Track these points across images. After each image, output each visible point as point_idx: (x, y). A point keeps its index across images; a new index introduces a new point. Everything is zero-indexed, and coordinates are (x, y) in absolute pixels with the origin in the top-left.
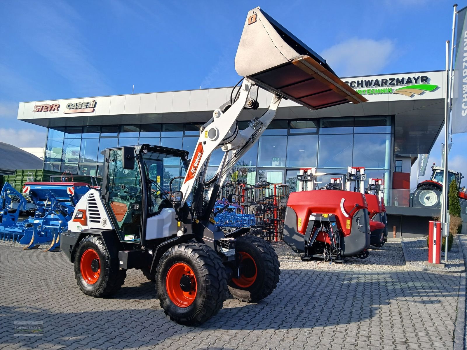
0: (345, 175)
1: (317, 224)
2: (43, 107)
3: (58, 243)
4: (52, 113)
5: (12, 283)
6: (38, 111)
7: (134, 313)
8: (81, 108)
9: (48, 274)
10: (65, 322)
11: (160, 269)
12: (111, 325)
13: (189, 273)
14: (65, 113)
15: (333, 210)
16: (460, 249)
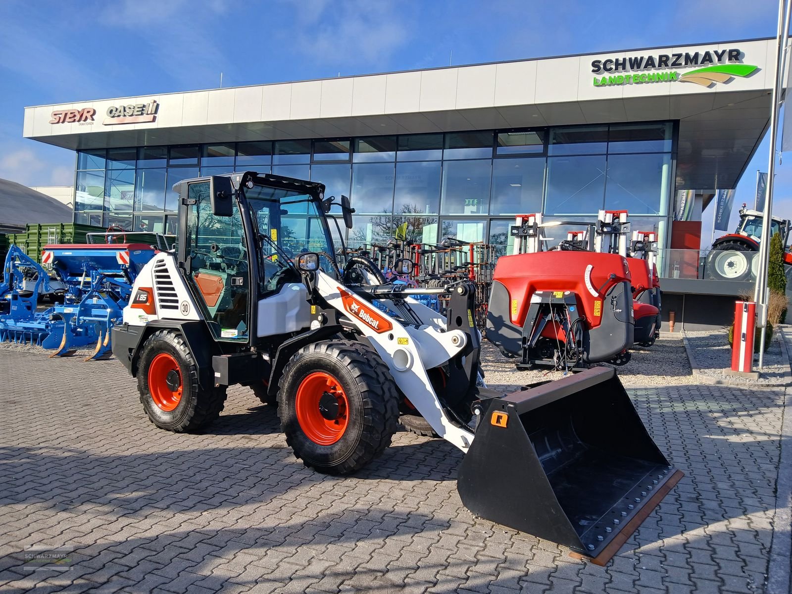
0: (592, 224)
1: (544, 308)
2: (66, 114)
3: (107, 345)
4: (83, 124)
5: (35, 412)
6: (58, 122)
7: (243, 456)
8: (132, 115)
9: (94, 396)
10: (128, 474)
11: (285, 384)
12: (205, 476)
13: (335, 389)
14: (105, 125)
15: (571, 285)
16: (783, 349)
